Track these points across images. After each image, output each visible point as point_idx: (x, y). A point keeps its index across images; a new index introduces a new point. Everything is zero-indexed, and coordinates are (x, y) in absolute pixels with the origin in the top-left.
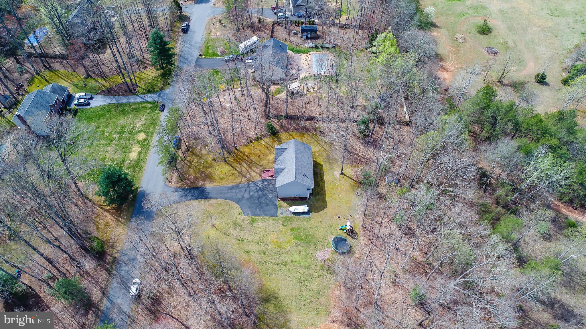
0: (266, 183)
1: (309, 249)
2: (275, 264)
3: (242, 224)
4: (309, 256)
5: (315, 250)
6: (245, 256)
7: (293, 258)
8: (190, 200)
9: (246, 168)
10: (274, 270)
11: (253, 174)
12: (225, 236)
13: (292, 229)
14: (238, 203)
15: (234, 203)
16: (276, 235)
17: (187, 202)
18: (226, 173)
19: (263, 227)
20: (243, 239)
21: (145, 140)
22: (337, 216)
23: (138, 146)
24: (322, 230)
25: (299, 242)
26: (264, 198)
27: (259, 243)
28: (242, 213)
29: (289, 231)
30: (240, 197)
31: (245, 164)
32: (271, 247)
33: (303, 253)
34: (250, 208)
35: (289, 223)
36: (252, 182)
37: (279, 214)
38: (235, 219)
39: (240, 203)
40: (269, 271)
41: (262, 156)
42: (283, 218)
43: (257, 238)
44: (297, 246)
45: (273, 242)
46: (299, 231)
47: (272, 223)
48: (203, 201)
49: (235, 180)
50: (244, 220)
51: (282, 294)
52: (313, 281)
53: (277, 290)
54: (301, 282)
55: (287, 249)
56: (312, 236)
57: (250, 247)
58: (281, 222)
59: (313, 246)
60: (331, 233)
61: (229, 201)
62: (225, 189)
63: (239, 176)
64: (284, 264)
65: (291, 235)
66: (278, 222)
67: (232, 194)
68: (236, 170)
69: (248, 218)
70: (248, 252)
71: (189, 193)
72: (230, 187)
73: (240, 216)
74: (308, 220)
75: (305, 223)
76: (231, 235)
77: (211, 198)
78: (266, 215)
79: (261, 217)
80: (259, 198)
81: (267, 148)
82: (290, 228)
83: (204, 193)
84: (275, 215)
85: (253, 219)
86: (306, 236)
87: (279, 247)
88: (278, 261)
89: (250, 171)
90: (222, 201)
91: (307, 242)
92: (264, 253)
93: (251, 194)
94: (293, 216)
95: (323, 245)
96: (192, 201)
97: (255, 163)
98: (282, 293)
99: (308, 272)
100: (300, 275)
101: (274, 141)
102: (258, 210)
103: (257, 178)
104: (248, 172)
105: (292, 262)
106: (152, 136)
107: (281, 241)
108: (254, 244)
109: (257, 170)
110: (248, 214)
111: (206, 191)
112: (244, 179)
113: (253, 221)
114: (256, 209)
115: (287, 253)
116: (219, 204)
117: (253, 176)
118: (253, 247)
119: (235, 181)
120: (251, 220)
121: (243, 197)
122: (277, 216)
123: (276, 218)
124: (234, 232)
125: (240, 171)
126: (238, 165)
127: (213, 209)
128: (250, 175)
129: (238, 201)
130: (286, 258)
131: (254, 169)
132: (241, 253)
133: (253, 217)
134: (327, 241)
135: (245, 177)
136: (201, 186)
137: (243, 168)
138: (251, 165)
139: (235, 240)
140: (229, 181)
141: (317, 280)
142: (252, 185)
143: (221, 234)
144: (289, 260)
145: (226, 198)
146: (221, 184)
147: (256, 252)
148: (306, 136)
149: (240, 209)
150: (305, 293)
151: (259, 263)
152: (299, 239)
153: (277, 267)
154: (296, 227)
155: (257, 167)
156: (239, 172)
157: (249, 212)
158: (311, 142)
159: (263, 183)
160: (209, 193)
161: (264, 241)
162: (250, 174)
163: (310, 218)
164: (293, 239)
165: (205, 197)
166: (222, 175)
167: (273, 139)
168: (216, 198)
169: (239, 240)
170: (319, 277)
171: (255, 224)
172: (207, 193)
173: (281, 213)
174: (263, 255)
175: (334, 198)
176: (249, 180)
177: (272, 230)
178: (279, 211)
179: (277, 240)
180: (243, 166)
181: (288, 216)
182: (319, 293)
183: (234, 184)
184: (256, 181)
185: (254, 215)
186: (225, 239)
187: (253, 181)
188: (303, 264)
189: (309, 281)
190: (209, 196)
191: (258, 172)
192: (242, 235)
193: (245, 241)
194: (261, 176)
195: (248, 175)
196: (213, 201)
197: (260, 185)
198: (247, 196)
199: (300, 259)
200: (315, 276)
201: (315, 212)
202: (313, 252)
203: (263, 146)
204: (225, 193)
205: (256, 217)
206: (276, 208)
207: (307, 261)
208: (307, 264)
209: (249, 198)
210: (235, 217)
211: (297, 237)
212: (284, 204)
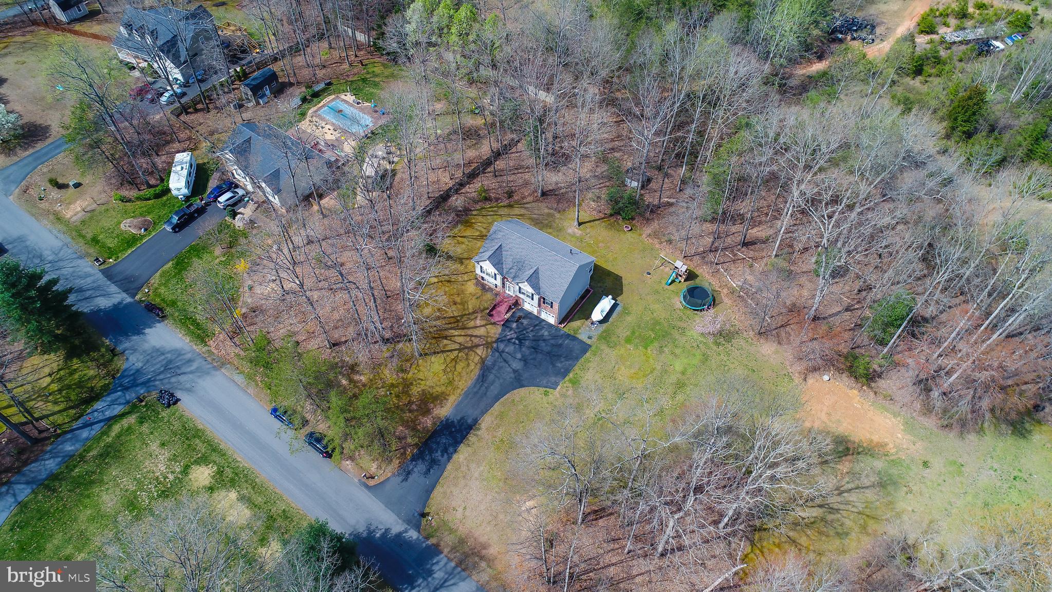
0: (514, 325)
1: (676, 340)
2: (673, 398)
3: (569, 401)
4: (688, 346)
5: (683, 333)
7: (679, 368)
8: (449, 458)
9: (461, 335)
11: (482, 331)
13: (628, 340)
14: (522, 386)
15: (515, 391)
16: (623, 368)
17: (449, 467)
18: (444, 371)
19: (597, 376)
21: (220, 472)
22: (645, 274)
23: (223, 493)
25: (656, 344)
26: (543, 344)
27: (621, 396)
28: (548, 389)
29: (628, 346)
31: (450, 331)
32: (640, 386)
33: (678, 351)
34: (545, 373)
35: (614, 339)
36: (495, 342)
37: (589, 342)
38: (550, 407)
39: (525, 383)
41: (458, 300)
42: (598, 339)
43: (610, 396)
44: (661, 352)
45: (632, 377)
46: (637, 334)
47: (597, 359)
48: (472, 438)
49: (468, 365)
50: (563, 396)
52: (732, 366)
55: (659, 367)
56: (657, 323)
57: (621, 414)
58: (604, 347)
59: (676, 335)
61: (505, 397)
62: (475, 390)
63: (467, 354)
64: (680, 385)
65: (636, 347)
66: (602, 350)
67: (497, 384)
68: (451, 351)
69: (564, 386)
70: (627, 423)
71: (431, 451)
72: (478, 380)
73: (551, 396)
74: (626, 312)
75: (629, 319)
77: (476, 421)
78: (577, 358)
79: (576, 368)
80: (535, 349)
81: (449, 281)
82: (623, 342)
83: (455, 427)
84: (585, 348)
85: (570, 381)
86: (652, 330)
87: (646, 375)
88: (670, 391)
89: (470, 332)
90: (497, 406)
91: (663, 336)
92: (644, 401)
93: (519, 356)
94: (605, 325)
95: (681, 319)
96: (455, 456)
97: (462, 316)
99: (713, 364)
102: (559, 365)
103: (495, 331)
104: (472, 336)
105: (683, 373)
106: (224, 455)
107: (638, 367)
108: (619, 405)
109: (478, 322)
110: (557, 383)
111: (453, 422)
112: (479, 351)
113: (575, 382)
114: (554, 366)
115: (666, 371)
116: (501, 416)
117: (485, 334)
118: (623, 410)
119: (472, 366)
120: (571, 385)
121: (515, 371)
122: (590, 346)
123: (593, 348)
125: (458, 347)
126: (445, 342)
127: (501, 430)
128: (480, 337)
129: (519, 382)
130: (673, 378)
131: (472, 324)
133: (567, 378)
134: (678, 311)
135: (477, 346)
136: (434, 424)
137: (456, 338)
138: (460, 324)
140: (464, 373)
141: (733, 360)
142: (502, 346)
144: (679, 376)
145: (497, 398)
146: (459, 391)
148: (473, 221)
149: (536, 388)
152: (652, 342)
153: (680, 398)
154: (628, 333)
155: (473, 317)
156: (460, 350)
157: (553, 379)
158: (490, 221)
159: (511, 329)
160: (462, 418)
161: (623, 389)
162: (476, 336)
163: (625, 308)
164: (646, 349)
165: (466, 429)
166: (444, 379)
168: (484, 412)
170: (729, 355)
171: (583, 383)
172: (459, 421)
173: (590, 338)
176: (488, 345)
177: (610, 368)
178: (583, 337)
179: (633, 371)
180: (454, 336)
181: (600, 332)
182: (754, 371)
183: (476, 371)
184: (497, 336)
185: (564, 375)
187: (494, 340)
188: (695, 362)
189: (728, 371)
190: (470, 421)
191: (483, 323)
192: (589, 413)
193: (604, 414)
194: (495, 324)
195: (476, 341)
196: (486, 421)
197: (510, 334)
198: (517, 365)
199: (685, 361)
200: (725, 359)
201: (618, 296)
202: (685, 338)
203: (440, 284)
204: (485, 394)
205: (571, 375)
206: (574, 338)
207: (694, 355)
208: (699, 357)
209: (525, 365)
210: (547, 405)
211: (645, 342)
212: (576, 324)
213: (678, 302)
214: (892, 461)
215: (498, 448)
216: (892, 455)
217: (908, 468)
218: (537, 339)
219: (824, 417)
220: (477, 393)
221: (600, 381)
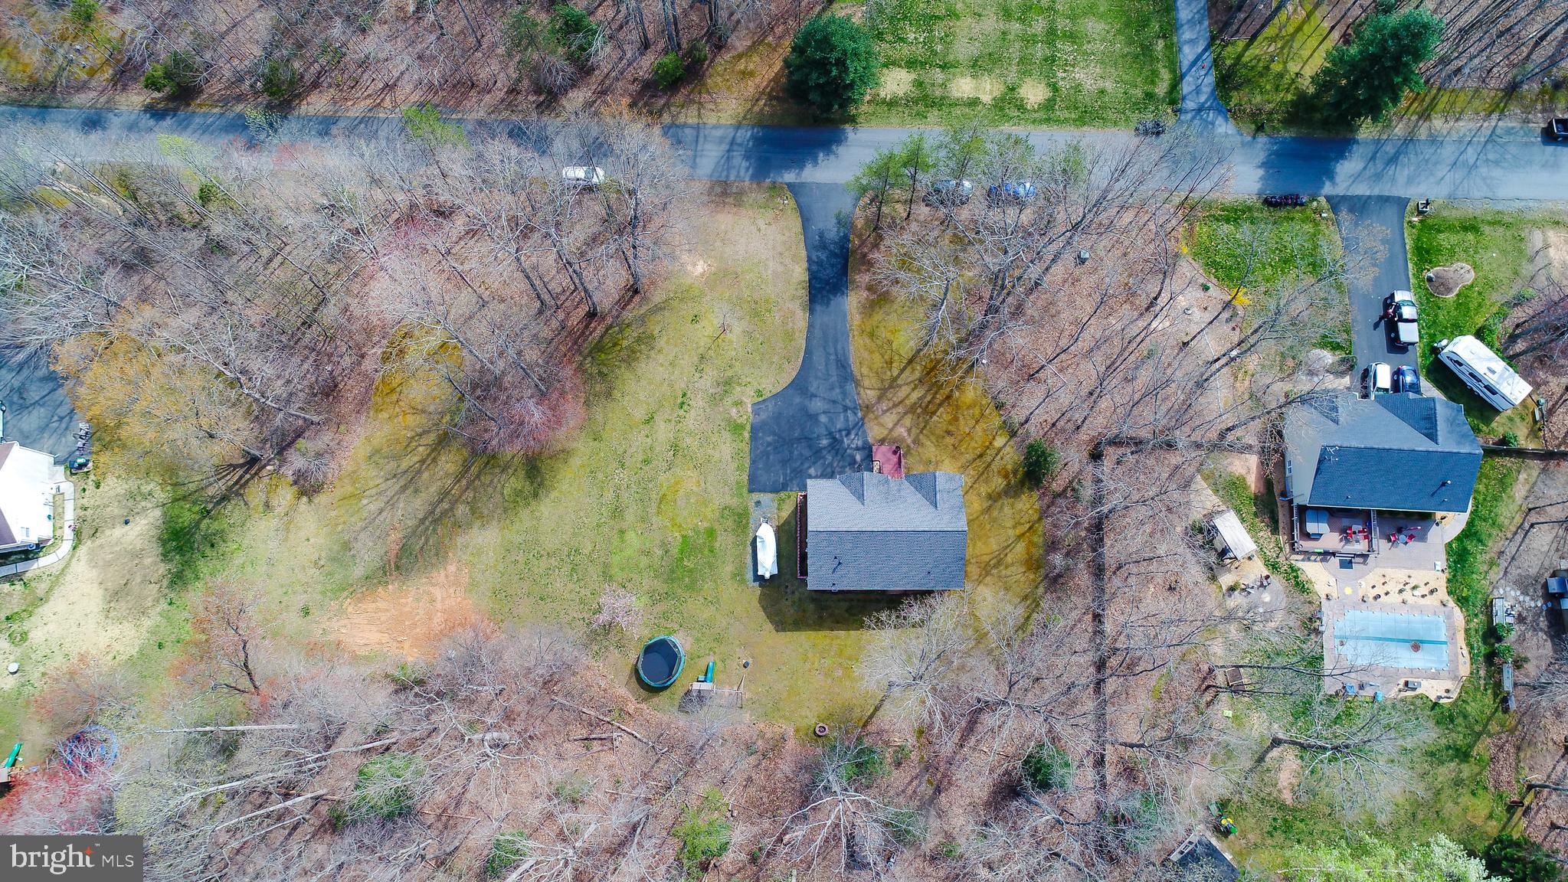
0: (858, 458)
1: (656, 577)
2: (618, 488)
3: (729, 401)
4: (636, 577)
5: (651, 594)
6: (640, 414)
7: (631, 535)
8: (809, 260)
9: (907, 397)
10: (602, 488)
11: (888, 420)
12: (696, 359)
13: (711, 533)
14: (791, 384)
15: (794, 374)
16: (694, 488)
17: (804, 253)
18: (890, 342)
19: (717, 456)
20: (685, 407)
21: (1021, 107)
22: (750, 661)
23: (997, 93)
24: (706, 613)
25: (675, 551)
26: (807, 453)
27: (675, 448)
28: (761, 399)
29: (706, 525)
30: (812, 389)
31: (923, 392)
32: (662, 477)
33: (644, 561)
34: (777, 417)
35: (730, 523)
36: (863, 419)
37: (756, 496)
38: (744, 380)
39: (792, 390)
40: (600, 476)
41: (949, 440)
42: (746, 509)
43: (688, 440)
44: (663, 544)
45: (676, 483)
46: (706, 552)
47: (732, 479)
48: (803, 293)
49: (870, 369)
50: (738, 403)
51: (542, 508)
52: (571, 586)
53: (554, 494)
54: (569, 556)
55: (654, 519)
56: (691, 587)
57: (662, 425)
58: (734, 502)
59: (661, 587)
60: (698, 640)
61: (800, 359)
62: (839, 347)
63: (882, 381)
64: (617, 512)
65: (695, 530)
66: (733, 496)
67: (821, 367)
68: (902, 371)
69: (745, 415)
70: (649, 420)
71: (833, 254)
72: (846, 359)
73: (752, 393)
74: (738, 575)
75: (729, 568)
76: (698, 375)
77: (812, 311)
78: (753, 462)
79: (747, 449)
80: (808, 440)
81: (981, 456)
82: (716, 526)
83: (828, 292)
84: (755, 485)
85: (743, 427)
86: (691, 571)
87: (662, 499)
88: (625, 495)
89: (900, 409)
90: (802, 342)
91: (673, 572)
92: (646, 462)
93: (823, 419)
94: (750, 539)
95: (665, 616)
96: (806, 265)
97: (927, 423)
98: (546, 508)
99: (594, 572)
100: (586, 552)
101: (1006, 476)
102: (769, 439)
103: (874, 432)
104: (895, 406)
105: (622, 532)
106: (1034, 122)
107: (679, 503)
108: (671, 435)
109: (901, 430)
110: (756, 413)
111: (835, 295)
112: (870, 395)
113: (736, 428)
114: (773, 433)
115: (643, 520)
116: (789, 336)
117: (881, 419)
118: (663, 432)
119: (865, 371)
120: (739, 422)
121: (813, 396)
122: (751, 491)
123: (745, 490)
124: (707, 382)
125: (899, 380)
126: (917, 374)
127: (778, 320)
128: (885, 412)
129: (799, 385)
130: (630, 517)
131: (907, 421)
132: (648, 404)
133: (748, 427)
134: (676, 627)
135: (880, 398)
136: (854, 281)
137: (909, 390)
138: (919, 411)
139: (683, 386)
140: (866, 355)
141: (573, 596)
142: (852, 418)
143: (701, 351)
144: (624, 525)
145: (808, 351)
146: (856, 332)
147: (648, 440)
148: (1030, 575)
149: (774, 392)
150: (543, 564)
151: (620, 451)
152: (682, 552)
153: (609, 495)
154: (717, 545)
155: (913, 431)
156: (895, 379)
157: (764, 416)
159: (857, 449)
160: (828, 304)
161: (679, 460)
162: (889, 409)
163: (743, 581)
164: (683, 536)
165: (816, 297)
166: (883, 333)
167: (1015, 472)
168: (811, 327)
169: (684, 395)
170: (582, 601)
171: (727, 435)
172: (829, 300)
173: (758, 503)
174: (641, 457)
175: (810, 655)
176: (868, 408)
177: (709, 478)
178: (766, 498)
179: (681, 492)
180: (913, 389)
181: (751, 521)
182: (542, 599)
183: (855, 369)
184: (865, 427)
185: (754, 430)
186: (688, 361)
187: (866, 420)
188: (616, 559)
189: (572, 575)
190: (818, 308)
191: (895, 434)
192: (698, 402)
193: (681, 412)
194: (882, 442)
195: (885, 404)
196: (800, 320)
197: (853, 441)
198: (817, 405)
199: (629, 552)
200: (582, 590)
201: (762, 595)
202: (646, 588)
203: (987, 444)
204: (824, 348)
205: (747, 435)
206: (775, 490)
207: (622, 569)
208: (615, 571)
209: (807, 412)
210: (748, 380)
211: (688, 547)
212: (787, 511)
213: (681, 642)
214: (344, 589)
215: (767, 301)
216: (346, 598)
217: (323, 593)
218: (817, 454)
219: (438, 593)
220: (836, 341)
221: (710, 452)
